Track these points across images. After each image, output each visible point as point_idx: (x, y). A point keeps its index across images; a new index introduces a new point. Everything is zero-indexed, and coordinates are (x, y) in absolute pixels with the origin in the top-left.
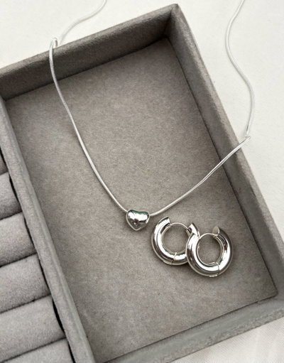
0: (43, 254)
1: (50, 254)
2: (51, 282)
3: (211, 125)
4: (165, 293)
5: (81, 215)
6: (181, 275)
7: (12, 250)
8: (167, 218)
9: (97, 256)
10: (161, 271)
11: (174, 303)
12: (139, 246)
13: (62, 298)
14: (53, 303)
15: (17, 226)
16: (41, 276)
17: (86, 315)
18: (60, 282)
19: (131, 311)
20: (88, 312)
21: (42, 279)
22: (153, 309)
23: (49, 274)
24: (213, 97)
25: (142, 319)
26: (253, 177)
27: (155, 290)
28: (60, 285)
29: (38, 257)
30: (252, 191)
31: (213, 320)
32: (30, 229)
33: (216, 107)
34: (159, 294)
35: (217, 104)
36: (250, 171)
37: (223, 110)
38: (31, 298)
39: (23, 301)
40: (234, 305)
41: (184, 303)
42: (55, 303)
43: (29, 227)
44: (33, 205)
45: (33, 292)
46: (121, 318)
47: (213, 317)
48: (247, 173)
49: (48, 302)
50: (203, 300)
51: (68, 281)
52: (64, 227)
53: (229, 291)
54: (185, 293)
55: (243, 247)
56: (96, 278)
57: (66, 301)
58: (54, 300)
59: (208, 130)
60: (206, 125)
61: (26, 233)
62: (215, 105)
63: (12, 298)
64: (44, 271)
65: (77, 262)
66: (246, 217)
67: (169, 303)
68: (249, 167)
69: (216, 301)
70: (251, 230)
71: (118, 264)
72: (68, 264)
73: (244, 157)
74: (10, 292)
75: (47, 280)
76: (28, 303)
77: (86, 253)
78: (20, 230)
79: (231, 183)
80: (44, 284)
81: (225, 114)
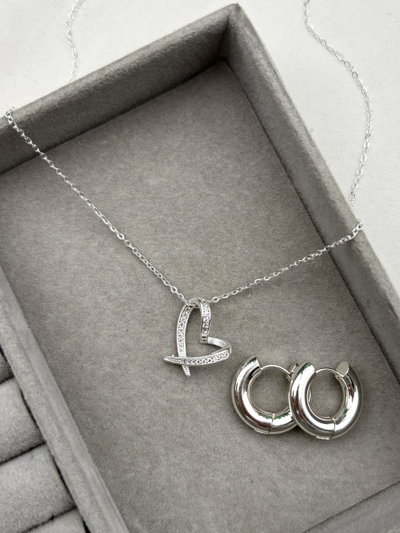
0: (57, 447)
1: (69, 446)
2: (77, 491)
3: (311, 201)
4: (261, 480)
5: (114, 367)
6: (285, 447)
7: (6, 443)
8: (255, 359)
9: (146, 430)
10: (253, 445)
11: (276, 492)
12: (212, 407)
13: (96, 516)
14: (84, 523)
15: (10, 402)
16: (59, 481)
17: (138, 525)
18: (90, 489)
19: (211, 513)
20: (141, 521)
21: (62, 487)
22: (245, 507)
23: (72, 478)
24: (313, 157)
25: (229, 525)
26: (391, 287)
27: (245, 476)
28: (92, 494)
29: (49, 451)
30: (392, 309)
31: (341, 513)
32: (32, 407)
33: (319, 174)
34: (252, 482)
35: (320, 168)
36: (385, 276)
37: (331, 177)
38: (48, 516)
39: (34, 523)
40: (373, 486)
41: (293, 492)
42: (87, 524)
43: (29, 403)
44: (31, 366)
45: (49, 508)
46: (196, 527)
47: (342, 508)
48: (381, 280)
49: (76, 522)
50: (324, 484)
51: (104, 476)
52: (87, 389)
53: (362, 465)
54: (294, 476)
55: (379, 393)
56: (148, 466)
57: (104, 519)
58: (85, 520)
59: (306, 207)
60: (301, 200)
61: (26, 413)
62: (316, 170)
63: (16, 521)
64: (63, 474)
65: (115, 444)
66: (380, 345)
67: (270, 494)
68: (383, 270)
69: (345, 483)
70: (390, 364)
71: (181, 440)
72: (100, 449)
73: (374, 253)
74: (12, 513)
75: (70, 488)
76: (43, 524)
77: (129, 428)
78: (14, 410)
79: (350, 291)
80: (65, 494)
81: (335, 184)
